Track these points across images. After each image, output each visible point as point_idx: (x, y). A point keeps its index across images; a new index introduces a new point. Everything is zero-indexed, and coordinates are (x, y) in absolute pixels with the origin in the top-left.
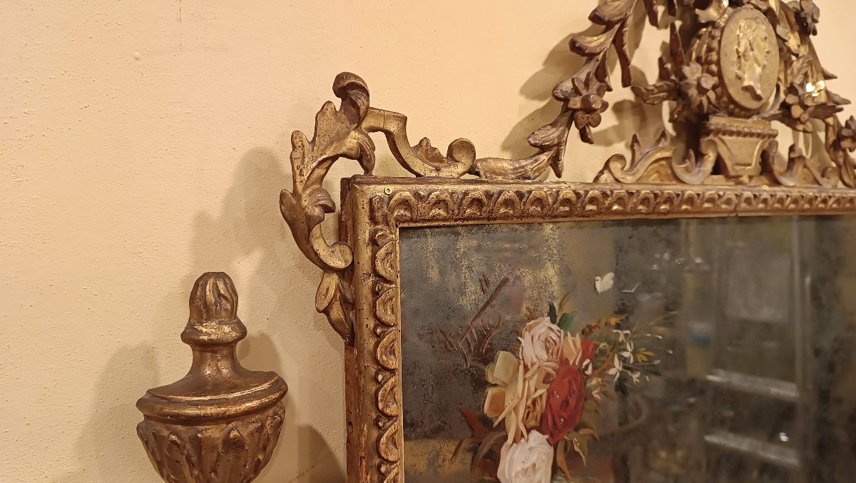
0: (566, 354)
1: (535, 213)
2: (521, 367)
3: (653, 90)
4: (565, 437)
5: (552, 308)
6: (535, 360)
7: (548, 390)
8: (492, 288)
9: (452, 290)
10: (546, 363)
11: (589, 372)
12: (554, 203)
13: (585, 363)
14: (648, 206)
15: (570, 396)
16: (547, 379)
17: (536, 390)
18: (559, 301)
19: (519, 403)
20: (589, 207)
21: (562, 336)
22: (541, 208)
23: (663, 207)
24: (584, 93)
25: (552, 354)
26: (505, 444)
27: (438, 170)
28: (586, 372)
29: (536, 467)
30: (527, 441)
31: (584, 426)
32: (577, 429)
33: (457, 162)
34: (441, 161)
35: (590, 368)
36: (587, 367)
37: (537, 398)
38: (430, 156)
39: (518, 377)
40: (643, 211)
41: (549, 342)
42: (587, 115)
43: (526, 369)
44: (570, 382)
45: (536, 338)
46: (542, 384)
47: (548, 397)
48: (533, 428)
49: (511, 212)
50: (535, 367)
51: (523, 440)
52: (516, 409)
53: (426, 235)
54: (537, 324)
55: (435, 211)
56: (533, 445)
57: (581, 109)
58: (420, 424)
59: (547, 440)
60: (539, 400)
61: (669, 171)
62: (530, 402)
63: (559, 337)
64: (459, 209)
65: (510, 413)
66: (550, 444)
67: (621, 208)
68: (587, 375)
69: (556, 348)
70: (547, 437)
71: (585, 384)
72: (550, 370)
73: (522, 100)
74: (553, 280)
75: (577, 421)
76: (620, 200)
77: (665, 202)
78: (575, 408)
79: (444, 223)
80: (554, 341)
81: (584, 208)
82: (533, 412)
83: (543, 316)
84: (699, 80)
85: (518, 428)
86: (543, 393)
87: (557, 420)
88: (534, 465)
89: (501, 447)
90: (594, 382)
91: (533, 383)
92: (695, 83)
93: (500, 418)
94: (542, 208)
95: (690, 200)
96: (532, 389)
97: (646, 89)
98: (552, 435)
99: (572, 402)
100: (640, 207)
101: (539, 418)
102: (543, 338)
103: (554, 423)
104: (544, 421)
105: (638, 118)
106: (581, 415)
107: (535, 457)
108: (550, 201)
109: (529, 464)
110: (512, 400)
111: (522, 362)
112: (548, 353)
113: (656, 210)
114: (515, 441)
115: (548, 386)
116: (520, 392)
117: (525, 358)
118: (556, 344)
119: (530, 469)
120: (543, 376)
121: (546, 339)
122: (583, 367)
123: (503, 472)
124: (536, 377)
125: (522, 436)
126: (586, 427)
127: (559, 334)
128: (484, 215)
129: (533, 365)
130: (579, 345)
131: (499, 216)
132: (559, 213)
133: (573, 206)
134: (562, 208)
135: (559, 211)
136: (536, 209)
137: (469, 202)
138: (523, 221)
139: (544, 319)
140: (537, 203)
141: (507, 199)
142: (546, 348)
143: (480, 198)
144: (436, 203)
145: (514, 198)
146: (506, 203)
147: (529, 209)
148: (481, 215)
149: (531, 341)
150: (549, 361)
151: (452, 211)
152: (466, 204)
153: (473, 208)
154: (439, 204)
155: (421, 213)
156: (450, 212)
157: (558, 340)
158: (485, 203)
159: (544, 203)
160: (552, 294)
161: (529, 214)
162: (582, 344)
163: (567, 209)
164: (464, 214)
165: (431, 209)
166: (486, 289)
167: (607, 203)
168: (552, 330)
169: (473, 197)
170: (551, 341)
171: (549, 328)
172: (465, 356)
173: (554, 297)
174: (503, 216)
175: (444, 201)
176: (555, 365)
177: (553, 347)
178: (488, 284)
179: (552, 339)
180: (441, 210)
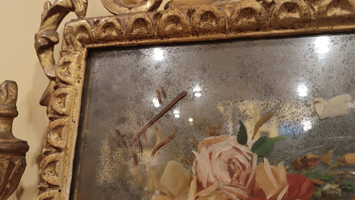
0: (260, 182)
1: (208, 28)
2: (193, 184)
5: (243, 130)
6: (212, 179)
8: (168, 100)
9: (129, 99)
10: (228, 187)
12: (232, 15)
18: (254, 122)
21: (255, 162)
25: (238, 178)
39: (187, 193)
41: (234, 164)
43: (200, 187)
45: (215, 156)
50: (212, 188)
54: (218, 141)
55: (107, 32)
63: (251, 162)
64: (126, 29)
69: (244, 174)
72: (234, 197)
80: (241, 164)
81: (277, 16)
83: (227, 133)
94: (217, 21)
102: (225, 158)
108: (229, 14)
111: (195, 178)
112: (231, 176)
117: (199, 174)
118: (244, 169)
121: (230, 160)
127: (250, 158)
129: (209, 184)
131: (168, 33)
132: (240, 25)
133: (258, 15)
134: (244, 19)
135: (240, 23)
136: (211, 23)
137: (133, 22)
138: (201, 37)
139: (229, 137)
140: (209, 17)
141: (171, 16)
142: (229, 169)
143: (143, 18)
144: (108, 26)
145: (179, 14)
146: (173, 20)
147: (199, 24)
148: (149, 33)
149: (208, 157)
150: (233, 186)
151: (120, 31)
152: (130, 23)
153: (143, 28)
154: (110, 26)
155: (95, 35)
156: (119, 32)
157: (247, 165)
158: (148, 21)
159: (216, 15)
160: (244, 112)
161: (202, 29)
162: (288, 177)
163: (253, 20)
164: (132, 32)
165: (104, 32)
166: (163, 100)
167: (316, 7)
168: (238, 150)
169: (137, 17)
170: (238, 164)
171: (235, 148)
172: (135, 156)
173: (246, 116)
174: (172, 33)
175: (112, 23)
176: (241, 192)
177: (241, 172)
178: (165, 96)
179: (239, 162)
180: (112, 31)
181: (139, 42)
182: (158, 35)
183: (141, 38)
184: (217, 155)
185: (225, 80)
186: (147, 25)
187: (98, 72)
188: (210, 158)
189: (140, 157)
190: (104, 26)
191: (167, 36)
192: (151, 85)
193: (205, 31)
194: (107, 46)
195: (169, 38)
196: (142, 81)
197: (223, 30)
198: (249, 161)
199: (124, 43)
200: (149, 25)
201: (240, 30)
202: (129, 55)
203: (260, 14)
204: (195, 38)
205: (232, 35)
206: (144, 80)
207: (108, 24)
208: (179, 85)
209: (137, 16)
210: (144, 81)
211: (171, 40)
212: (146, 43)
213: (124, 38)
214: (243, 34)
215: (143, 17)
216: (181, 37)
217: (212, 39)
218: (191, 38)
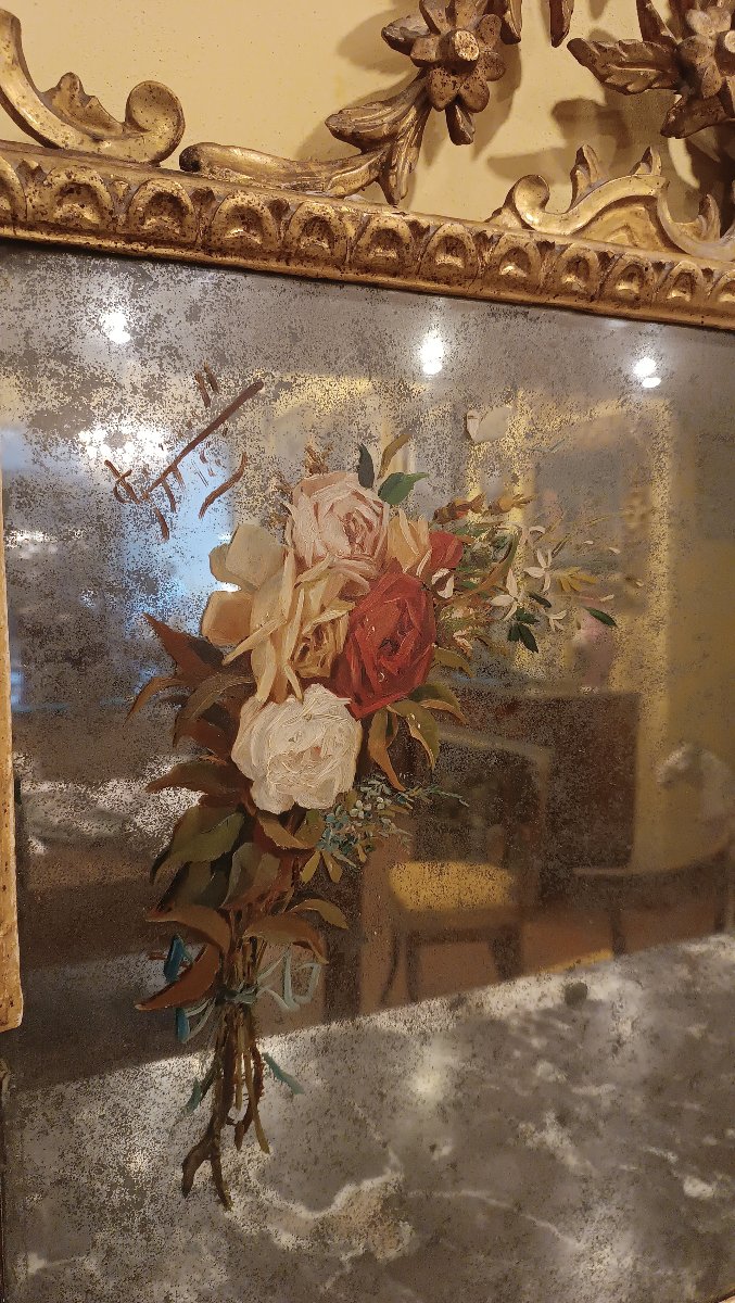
0: (394, 550)
1: (312, 251)
2: (289, 564)
3: (615, 52)
4: (389, 708)
5: (365, 458)
6: (321, 551)
7: (350, 613)
8: (224, 398)
9: (129, 388)
10: (347, 562)
11: (447, 592)
12: (359, 236)
13: (439, 575)
14: (587, 279)
15: (402, 633)
16: (348, 592)
17: (323, 609)
18: (382, 447)
19: (283, 626)
20: (444, 259)
21: (386, 517)
22: (329, 243)
23: (623, 287)
24: (445, 28)
25: (361, 545)
26: (251, 700)
27: (97, 140)
28: (440, 593)
29: (322, 754)
30: (302, 701)
31: (435, 693)
32: (416, 696)
33: (144, 130)
34: (107, 126)
35: (450, 584)
36: (442, 582)
37: (326, 624)
38: (80, 112)
39: (280, 579)
40: (575, 288)
41: (354, 521)
42: (453, 78)
43: (301, 564)
44: (402, 607)
45: (324, 509)
46: (337, 601)
47: (351, 628)
48: (316, 680)
49: (257, 240)
50: (322, 565)
51: (291, 699)
52: (275, 638)
53: (69, 269)
54: (328, 483)
55: (69, 208)
56: (315, 712)
57: (438, 64)
58: (56, 634)
59: (347, 706)
60: (329, 628)
61: (653, 229)
62: (308, 629)
63: (380, 516)
64: (127, 212)
65: (263, 643)
66: (353, 716)
67: (521, 273)
68: (440, 598)
69: (370, 537)
70: (347, 701)
71: (437, 616)
72: (356, 576)
73: (344, 67)
74: (368, 403)
75: (417, 681)
76: (517, 254)
77: (629, 277)
78: (414, 655)
79: (99, 242)
80: (366, 520)
81: (432, 258)
82: (316, 649)
83: (340, 467)
84: (720, 39)
85: (279, 676)
86: (339, 618)
87: (371, 673)
88: (318, 749)
89: (241, 706)
90: (458, 614)
91: (316, 596)
92: (711, 43)
93: (240, 650)
94: (332, 242)
95: (687, 280)
96: (315, 606)
97: (599, 47)
98: (358, 700)
99: (408, 643)
100: (570, 279)
101: (329, 662)
102: (341, 512)
103: (365, 679)
104: (342, 668)
105: (612, 141)
106: (426, 673)
107: (319, 736)
108: (352, 231)
109: (303, 746)
110: (267, 619)
111: (291, 551)
112: (351, 543)
113: (607, 290)
114: (272, 698)
115: (352, 605)
116: (286, 607)
117: (298, 544)
118: (371, 528)
119: (307, 757)
120: (342, 584)
121: (348, 515)
122: (433, 582)
123: (246, 754)
124: (323, 584)
125: (290, 691)
126: (437, 696)
127: (378, 509)
128: (191, 237)
129: (316, 559)
130: (425, 540)
131: (229, 244)
132: (372, 260)
133: (404, 249)
134: (379, 250)
135: (371, 256)
136: (318, 243)
137: (149, 199)
138: (293, 267)
139: (345, 476)
140: (316, 229)
141: (242, 207)
142: (348, 532)
143: (175, 194)
144: (71, 191)
145: (259, 208)
146: (243, 218)
147: (299, 240)
148: (184, 236)
149: (312, 512)
150: (355, 559)
151: (111, 213)
152: (141, 201)
153: (166, 218)
154: (79, 193)
155: (34, 207)
156: (108, 216)
157: (375, 521)
158: (187, 207)
159: (334, 230)
160: (366, 430)
161: (301, 251)
162: (431, 536)
163: (393, 254)
164: (143, 224)
165: (60, 204)
166: (212, 397)
167: (486, 255)
168: (361, 498)
169: (159, 189)
170: (360, 521)
171: (356, 493)
172: (162, 519)
173: (371, 436)
174: (238, 246)
175: (88, 186)
176: (367, 568)
177: (365, 534)
178: (215, 388)
179: (363, 517)
180: (82, 206)
181: (151, 249)
182: (204, 243)
183: (158, 243)
184: (328, 507)
185: (334, 365)
186: (183, 215)
187: (25, 308)
188: (316, 514)
189: (174, 520)
190: (62, 189)
191: (223, 251)
192: (180, 358)
193: (304, 257)
194: (59, 242)
195: (225, 255)
196: (158, 348)
197: (339, 264)
198: (377, 515)
199: (113, 244)
200: (188, 216)
201: (368, 269)
202: (114, 274)
203: (407, 247)
204: (281, 266)
205: (351, 275)
206: (163, 344)
207: (73, 187)
208: (245, 366)
209: (158, 185)
210: (162, 349)
211: (229, 260)
212: (167, 255)
213: (115, 233)
214: (370, 278)
215: (176, 192)
216: (253, 258)
217: (314, 276)
218: (273, 265)
